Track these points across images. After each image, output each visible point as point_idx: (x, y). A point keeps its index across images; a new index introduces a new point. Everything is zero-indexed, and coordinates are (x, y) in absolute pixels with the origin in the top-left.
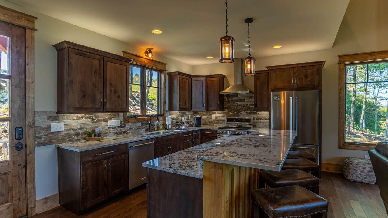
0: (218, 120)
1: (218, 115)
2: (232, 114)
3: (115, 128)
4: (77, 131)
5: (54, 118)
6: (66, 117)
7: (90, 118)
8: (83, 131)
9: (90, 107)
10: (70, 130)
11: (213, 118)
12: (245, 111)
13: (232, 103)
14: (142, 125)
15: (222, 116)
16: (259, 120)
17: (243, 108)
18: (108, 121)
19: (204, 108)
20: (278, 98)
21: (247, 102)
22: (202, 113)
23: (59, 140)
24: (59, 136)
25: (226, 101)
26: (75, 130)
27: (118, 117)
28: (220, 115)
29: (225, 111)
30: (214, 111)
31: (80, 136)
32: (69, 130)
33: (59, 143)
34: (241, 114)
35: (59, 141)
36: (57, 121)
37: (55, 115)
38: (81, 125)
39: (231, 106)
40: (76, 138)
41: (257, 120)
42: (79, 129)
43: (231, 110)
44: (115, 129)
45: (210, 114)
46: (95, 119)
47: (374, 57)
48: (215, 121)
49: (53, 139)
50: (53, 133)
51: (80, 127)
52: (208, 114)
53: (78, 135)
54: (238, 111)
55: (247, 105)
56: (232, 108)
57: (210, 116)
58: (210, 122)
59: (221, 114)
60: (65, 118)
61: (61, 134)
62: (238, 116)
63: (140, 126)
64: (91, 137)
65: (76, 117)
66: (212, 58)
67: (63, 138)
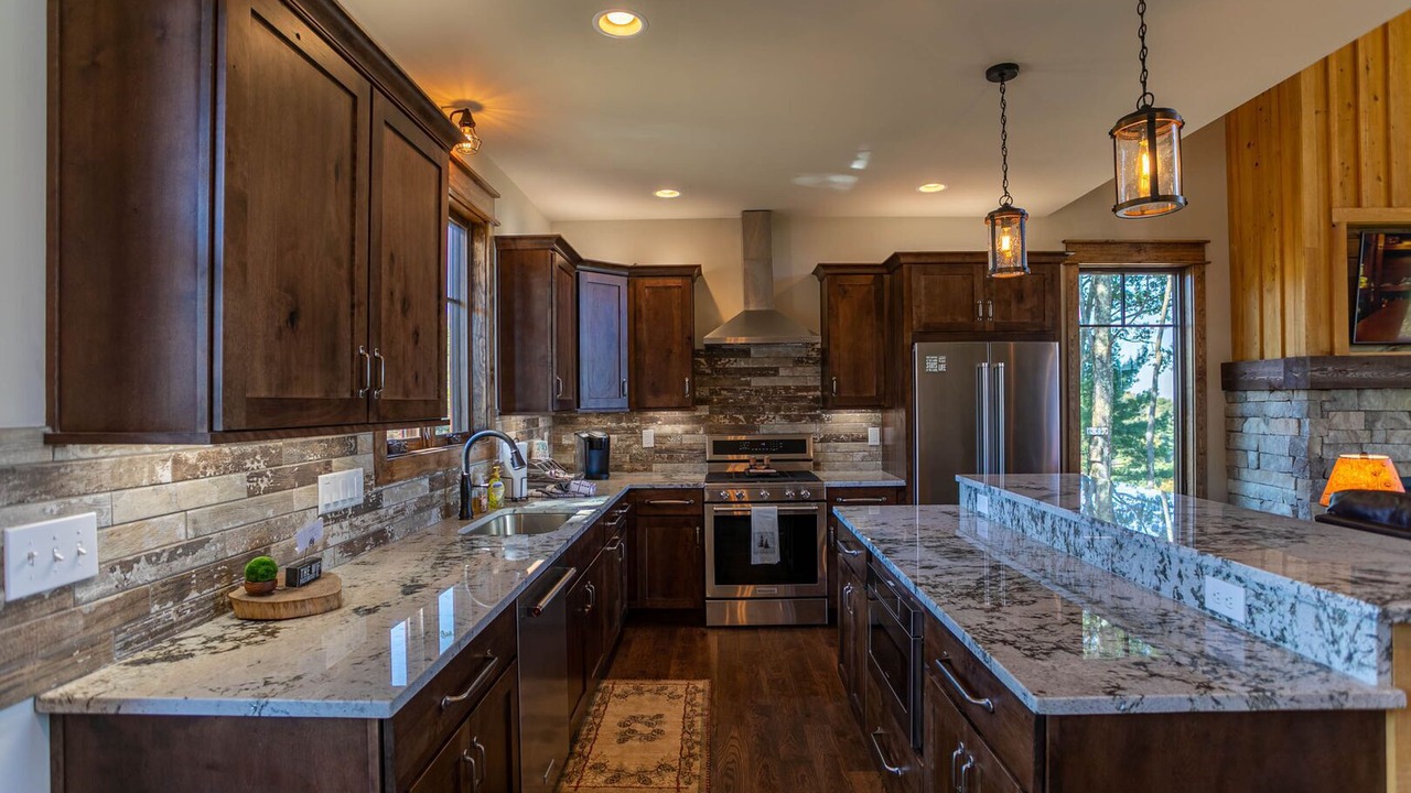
0: (667, 450)
1: (667, 426)
2: (727, 422)
3: (344, 517)
4: (177, 565)
5: (34, 485)
6: (112, 468)
7: (238, 467)
8: (206, 556)
9: (317, 396)
10: (137, 561)
11: (648, 440)
12: (777, 410)
13: (727, 383)
14: (431, 490)
15: (687, 433)
16: (832, 444)
17: (770, 401)
18: (315, 481)
19: (623, 402)
20: (939, 363)
21: (786, 378)
22: (596, 421)
23: (68, 653)
24: (65, 623)
25: (703, 374)
26: (165, 557)
27: (354, 453)
28: (679, 429)
29: (697, 414)
30: (651, 414)
31: (194, 594)
32: (127, 566)
33: (63, 675)
34: (762, 422)
35: (67, 662)
36: (52, 506)
37: (41, 455)
38: (195, 522)
39: (724, 392)
40: (170, 612)
41: (824, 445)
42: (190, 548)
43: (724, 406)
44: (345, 523)
45: (631, 425)
46: (260, 475)
47: (1143, 256)
48: (656, 452)
49: (24, 657)
50: (21, 605)
51: (191, 533)
52: (624, 424)
53: (178, 588)
54: (752, 412)
55: (787, 388)
56: (726, 399)
57: (635, 433)
58: (633, 459)
59: (684, 423)
60: (106, 478)
61: (76, 603)
62: (750, 428)
63: (427, 496)
64: (269, 593)
65: (169, 463)
66: (677, 194)
67: (92, 631)
